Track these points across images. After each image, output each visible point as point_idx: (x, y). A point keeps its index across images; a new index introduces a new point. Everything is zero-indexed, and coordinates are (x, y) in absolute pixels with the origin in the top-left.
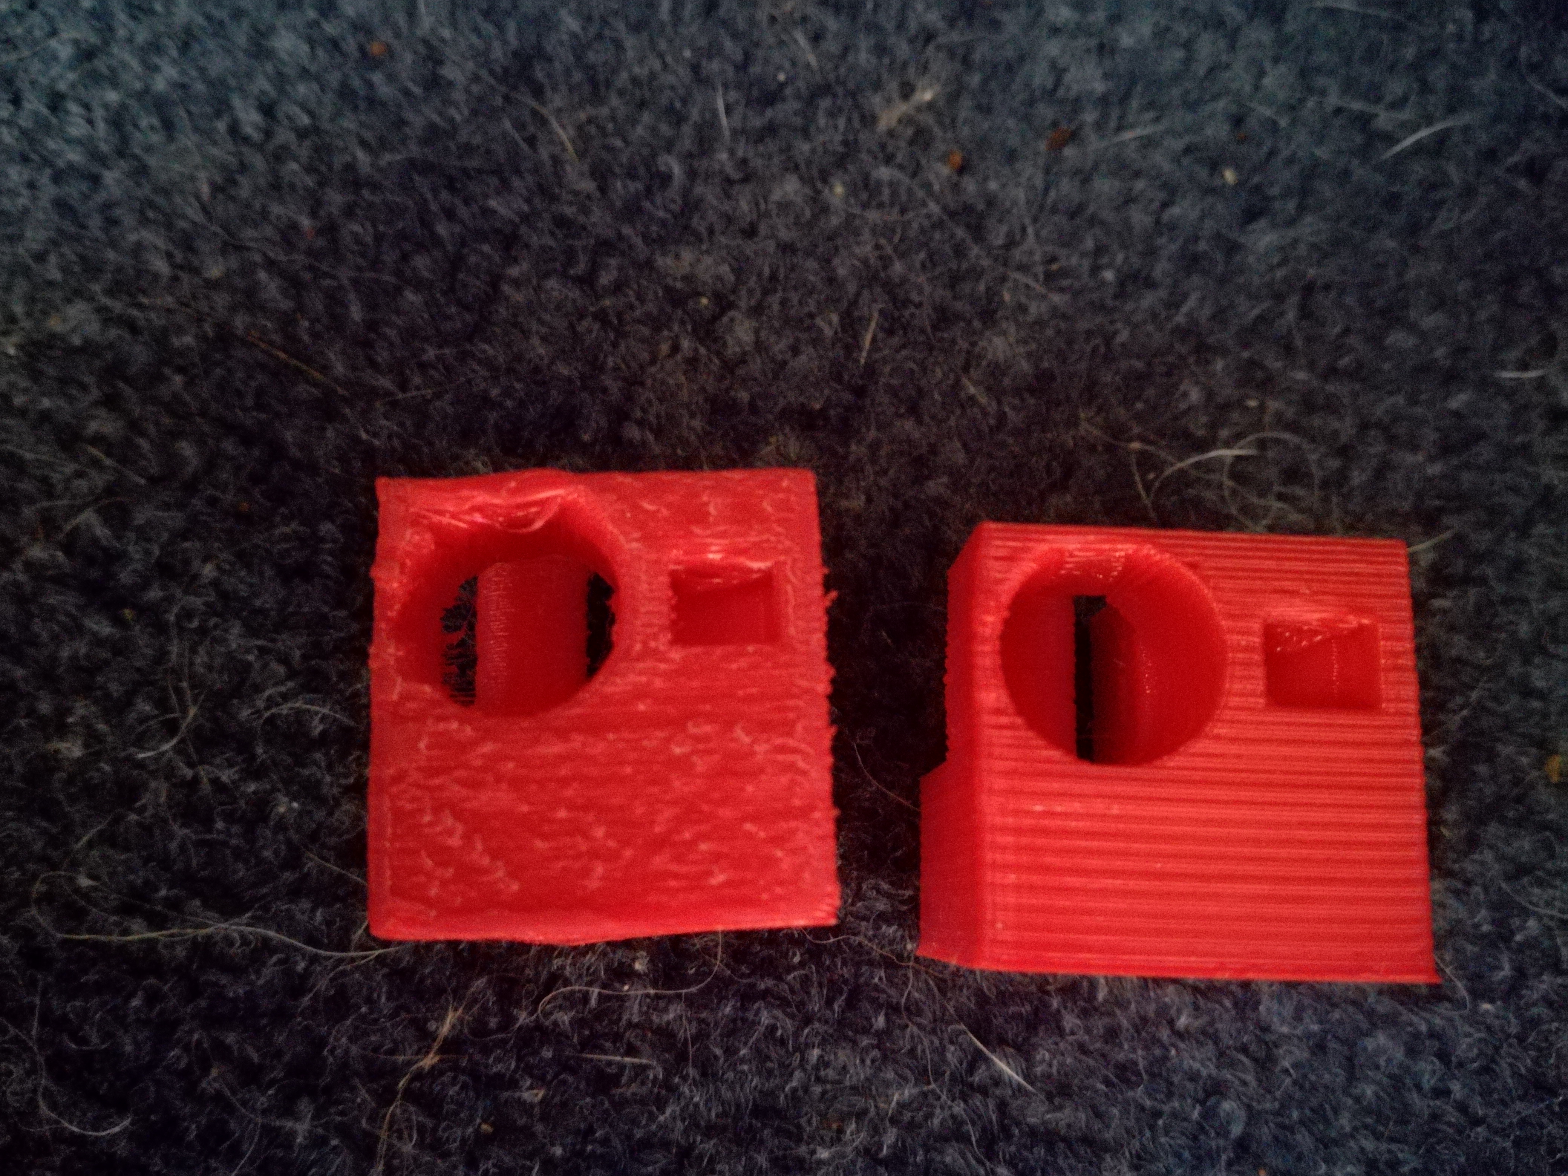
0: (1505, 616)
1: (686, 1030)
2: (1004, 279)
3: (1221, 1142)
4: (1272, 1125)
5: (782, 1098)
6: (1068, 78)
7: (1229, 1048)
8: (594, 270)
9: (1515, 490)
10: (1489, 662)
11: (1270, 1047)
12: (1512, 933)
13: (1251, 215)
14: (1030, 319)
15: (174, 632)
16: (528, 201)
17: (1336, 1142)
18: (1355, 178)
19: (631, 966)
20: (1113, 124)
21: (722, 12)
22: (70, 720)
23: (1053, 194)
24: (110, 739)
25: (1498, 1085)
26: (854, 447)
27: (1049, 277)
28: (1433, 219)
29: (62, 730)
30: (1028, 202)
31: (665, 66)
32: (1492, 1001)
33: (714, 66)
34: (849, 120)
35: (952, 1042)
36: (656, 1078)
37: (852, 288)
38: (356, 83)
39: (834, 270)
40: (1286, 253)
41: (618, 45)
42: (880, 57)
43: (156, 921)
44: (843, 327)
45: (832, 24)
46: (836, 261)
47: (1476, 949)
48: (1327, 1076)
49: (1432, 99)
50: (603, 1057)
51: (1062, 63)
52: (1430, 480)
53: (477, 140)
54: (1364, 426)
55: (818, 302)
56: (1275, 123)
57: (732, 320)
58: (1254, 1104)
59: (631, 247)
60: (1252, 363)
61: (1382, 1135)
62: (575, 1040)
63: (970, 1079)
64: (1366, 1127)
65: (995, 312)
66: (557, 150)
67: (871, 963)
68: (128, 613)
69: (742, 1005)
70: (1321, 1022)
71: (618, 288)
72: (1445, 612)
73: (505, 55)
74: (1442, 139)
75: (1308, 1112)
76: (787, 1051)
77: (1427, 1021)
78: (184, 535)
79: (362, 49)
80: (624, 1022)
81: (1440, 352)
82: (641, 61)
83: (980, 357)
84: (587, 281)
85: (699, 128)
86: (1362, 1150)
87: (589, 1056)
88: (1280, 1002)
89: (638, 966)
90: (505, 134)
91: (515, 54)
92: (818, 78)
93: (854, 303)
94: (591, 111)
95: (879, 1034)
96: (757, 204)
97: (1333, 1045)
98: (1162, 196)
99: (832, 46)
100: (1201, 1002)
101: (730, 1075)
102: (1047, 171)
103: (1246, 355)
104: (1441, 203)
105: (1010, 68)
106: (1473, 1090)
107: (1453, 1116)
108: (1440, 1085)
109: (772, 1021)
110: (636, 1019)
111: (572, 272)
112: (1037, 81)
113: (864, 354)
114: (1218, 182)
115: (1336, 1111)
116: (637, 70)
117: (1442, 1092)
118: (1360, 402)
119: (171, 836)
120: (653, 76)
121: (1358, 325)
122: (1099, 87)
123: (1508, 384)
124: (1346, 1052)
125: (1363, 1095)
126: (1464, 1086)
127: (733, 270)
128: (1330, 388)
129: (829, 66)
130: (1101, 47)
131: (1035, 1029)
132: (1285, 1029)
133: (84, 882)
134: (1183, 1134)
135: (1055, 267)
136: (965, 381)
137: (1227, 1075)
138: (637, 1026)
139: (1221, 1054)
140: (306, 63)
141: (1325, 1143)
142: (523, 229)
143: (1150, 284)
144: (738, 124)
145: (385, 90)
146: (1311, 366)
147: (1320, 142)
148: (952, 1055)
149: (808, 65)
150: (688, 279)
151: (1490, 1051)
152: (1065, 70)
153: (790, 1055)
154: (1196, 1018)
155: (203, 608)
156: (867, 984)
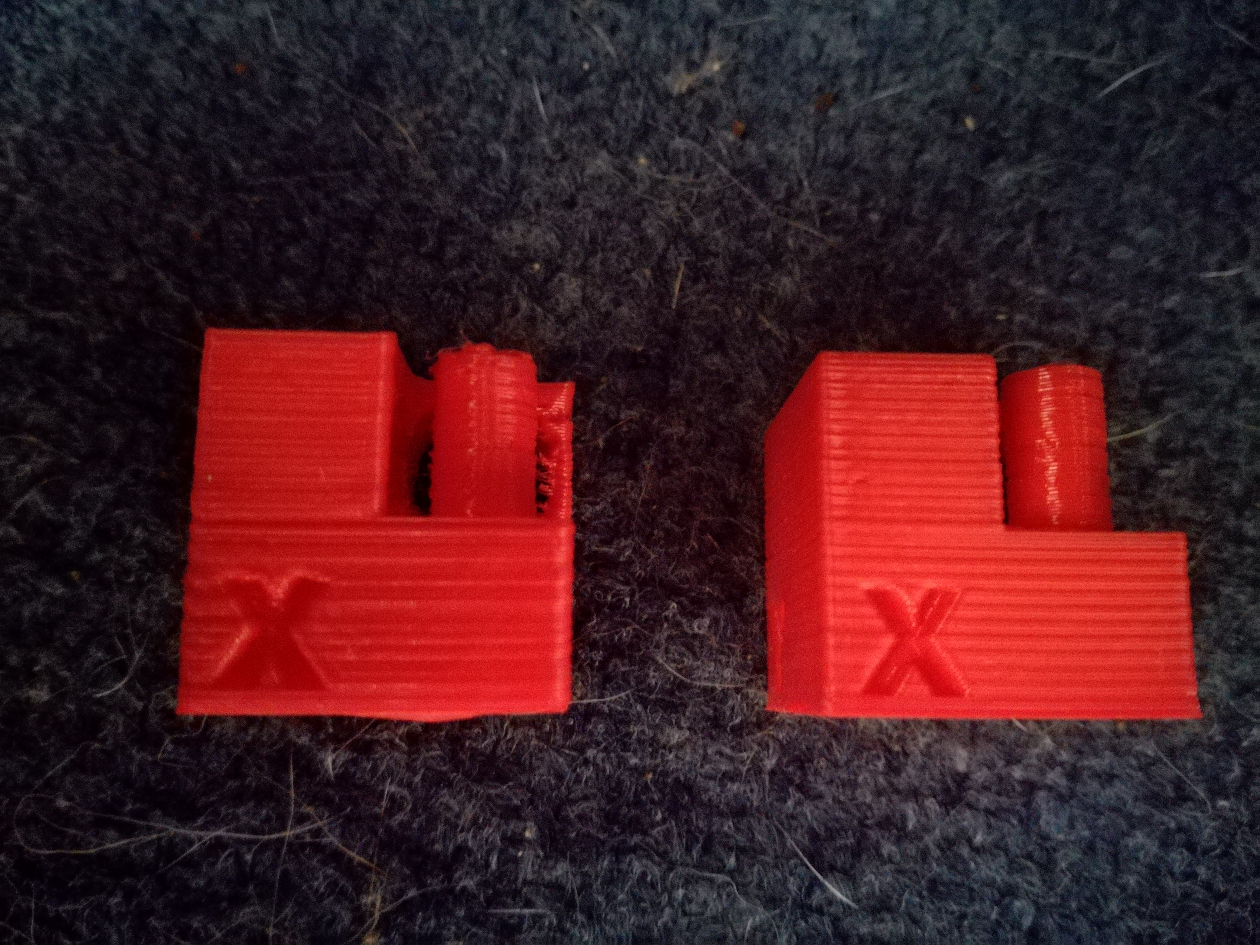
0: (1220, 478)
1: (572, 883)
2: (787, 227)
3: (1016, 934)
4: (1055, 917)
5: (656, 931)
6: (827, 49)
7: (1017, 856)
8: (441, 245)
9: (1221, 371)
10: (1209, 519)
11: (1050, 852)
12: (1240, 741)
13: (989, 156)
14: (811, 258)
15: (115, 586)
16: (379, 191)
17: (1108, 924)
18: (1075, 117)
19: (522, 834)
20: (869, 84)
21: (531, 13)
22: (37, 668)
23: (822, 152)
24: (71, 681)
25: (1235, 865)
26: (672, 382)
27: (824, 222)
28: (1141, 148)
29: (32, 679)
30: (804, 159)
31: (486, 64)
32: (1227, 798)
33: (528, 62)
34: (646, 99)
35: (791, 874)
36: (551, 923)
37: (660, 244)
38: (224, 100)
39: (644, 230)
40: (1022, 185)
41: (445, 48)
42: (668, 43)
43: (126, 830)
44: (655, 277)
45: (625, 16)
46: (645, 223)
47: (1211, 757)
48: (1097, 872)
49: (1135, 43)
50: (506, 911)
51: (822, 36)
52: (1151, 369)
53: (331, 142)
54: (1095, 329)
55: (632, 259)
56: (1006, 75)
57: (561, 280)
58: (1041, 900)
59: (471, 224)
60: (999, 283)
61: (1144, 914)
62: (482, 899)
63: (809, 902)
64: (1131, 909)
65: (781, 255)
66: (401, 146)
67: (721, 814)
68: (74, 574)
69: (617, 859)
70: (1090, 829)
71: (463, 260)
72: (1171, 480)
73: (349, 65)
74: (1145, 77)
75: (1084, 902)
76: (657, 892)
77: (1174, 819)
78: (116, 504)
79: (226, 68)
80: (520, 880)
81: (1154, 262)
82: (466, 62)
83: (770, 296)
84: (436, 257)
85: (519, 116)
86: (1129, 928)
87: (494, 911)
88: (1056, 816)
89: (528, 834)
90: (355, 135)
91: (358, 65)
92: (617, 65)
93: (663, 257)
94: (428, 109)
95: (731, 873)
96: (575, 178)
97: (1100, 844)
98: (914, 145)
99: (626, 36)
100: (992, 820)
101: (611, 916)
102: (817, 130)
103: (993, 276)
104: (1148, 132)
105: (779, 44)
106: (1215, 871)
107: (1200, 894)
108: (1189, 870)
109: (643, 869)
110: (530, 877)
111: (423, 250)
112: (802, 53)
113: (675, 301)
114: (960, 131)
115: (1106, 899)
116: (463, 70)
117: (1190, 876)
118: (1090, 308)
119: (131, 758)
120: (477, 75)
121: (1086, 243)
122: (856, 55)
123: (1212, 282)
124: (1111, 850)
125: (1127, 883)
126: (1208, 868)
127: (558, 237)
128: (1065, 299)
129: (625, 54)
130: (855, 19)
131: (860, 856)
132: (1061, 837)
133: (62, 803)
134: (985, 930)
135: (828, 213)
136: (761, 317)
137: (1017, 879)
138: (531, 883)
139: (1011, 862)
140: (179, 85)
141: (1099, 925)
142: (378, 217)
143: (911, 222)
144: (553, 111)
145: (249, 105)
146: (1048, 281)
147: (1044, 87)
148: (793, 885)
149: (607, 55)
150: (521, 248)
151: (1226, 838)
152: (825, 41)
153: (659, 895)
154: (989, 834)
155: (138, 565)
156: (719, 832)
